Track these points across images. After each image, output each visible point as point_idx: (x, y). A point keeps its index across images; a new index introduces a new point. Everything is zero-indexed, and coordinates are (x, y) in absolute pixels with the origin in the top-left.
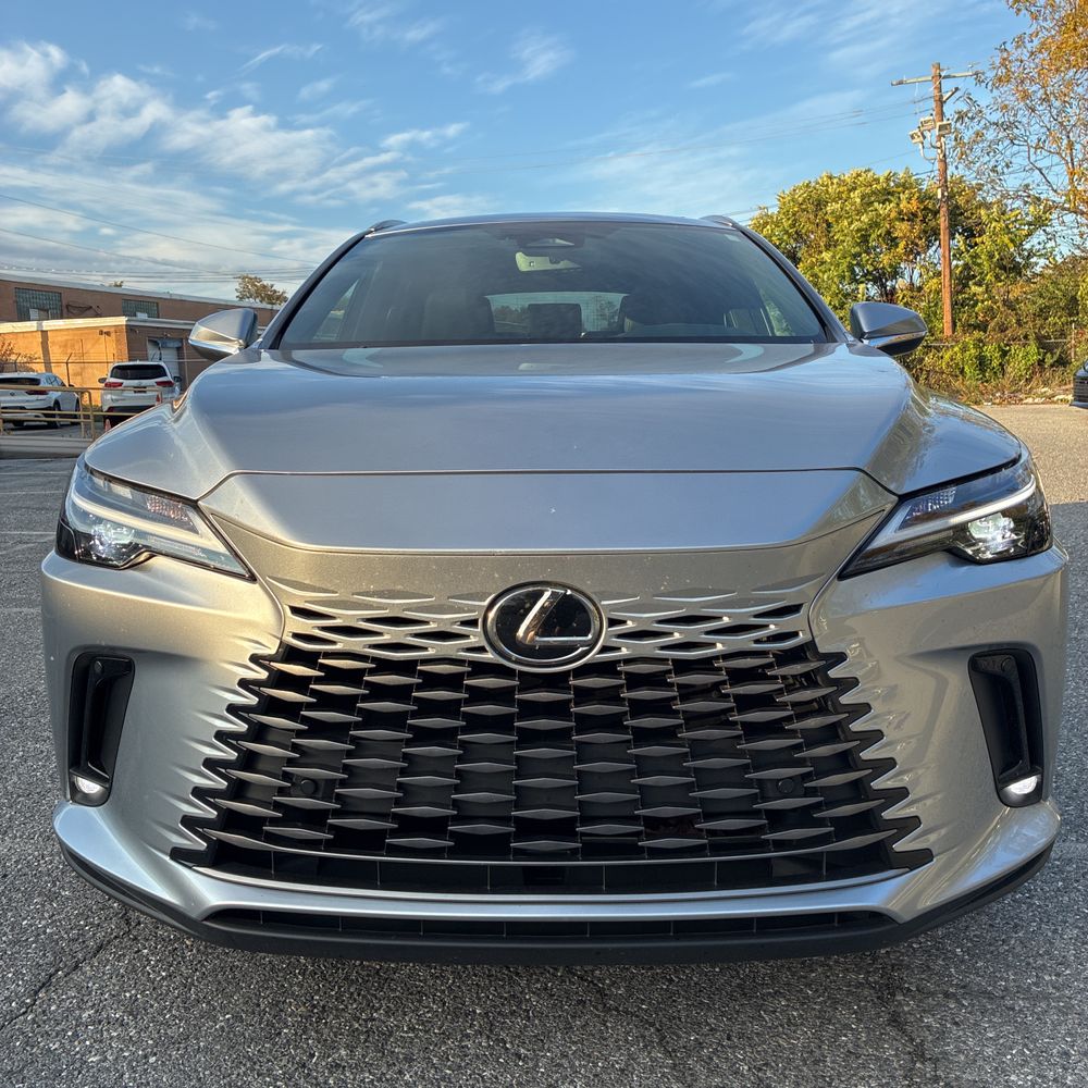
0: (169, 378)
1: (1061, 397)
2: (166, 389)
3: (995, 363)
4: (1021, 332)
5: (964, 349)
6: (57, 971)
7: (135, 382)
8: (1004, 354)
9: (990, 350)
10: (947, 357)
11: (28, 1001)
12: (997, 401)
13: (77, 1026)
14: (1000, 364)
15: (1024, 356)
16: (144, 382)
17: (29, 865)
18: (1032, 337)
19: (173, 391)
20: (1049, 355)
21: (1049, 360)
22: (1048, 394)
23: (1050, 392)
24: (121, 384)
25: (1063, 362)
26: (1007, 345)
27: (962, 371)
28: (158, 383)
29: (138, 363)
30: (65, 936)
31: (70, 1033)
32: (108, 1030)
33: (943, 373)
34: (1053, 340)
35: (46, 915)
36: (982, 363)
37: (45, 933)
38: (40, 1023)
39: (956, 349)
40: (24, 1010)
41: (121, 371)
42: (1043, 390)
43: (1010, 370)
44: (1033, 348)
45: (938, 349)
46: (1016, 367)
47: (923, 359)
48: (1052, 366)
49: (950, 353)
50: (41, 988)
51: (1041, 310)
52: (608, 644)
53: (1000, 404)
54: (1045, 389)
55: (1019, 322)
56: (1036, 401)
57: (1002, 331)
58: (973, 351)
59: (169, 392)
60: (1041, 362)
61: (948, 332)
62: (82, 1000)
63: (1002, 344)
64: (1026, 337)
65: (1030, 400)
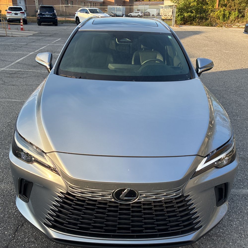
0: (23, 11)
1: (241, 26)
2: (23, 14)
3: (227, 16)
4: (234, 8)
5: (220, 12)
6: (19, 226)
7: (15, 12)
8: (230, 13)
9: (227, 12)
10: (216, 14)
11: (14, 236)
12: (226, 26)
13: (25, 243)
14: (228, 16)
15: (234, 14)
16: (17, 12)
17: (9, 192)
18: (237, 9)
19: (25, 15)
20: (240, 14)
21: (240, 16)
22: (238, 25)
23: (239, 25)
24: (11, 12)
25: (243, 16)
26: (231, 11)
27: (219, 18)
28: (21, 12)
29: (15, 7)
30: (19, 215)
31: (23, 245)
32: (31, 244)
33: (215, 18)
34: (242, 11)
35: (14, 209)
36: (224, 16)
37: (15, 214)
38: (17, 242)
39: (219, 12)
40: (13, 238)
41: (11, 9)
42: (237, 24)
43: (230, 18)
44: (237, 12)
45: (214, 11)
46: (232, 17)
47: (210, 14)
48: (240, 17)
49: (217, 13)
50: (16, 231)
51: (240, 2)
52: (139, 199)
53: (227, 27)
54: (238, 24)
55: (234, 5)
56: (235, 27)
57: (230, 7)
58: (222, 12)
59: (24, 15)
60: (238, 16)
61: (217, 7)
62: (25, 235)
63: (230, 11)
64: (235, 9)
65: (234, 27)
